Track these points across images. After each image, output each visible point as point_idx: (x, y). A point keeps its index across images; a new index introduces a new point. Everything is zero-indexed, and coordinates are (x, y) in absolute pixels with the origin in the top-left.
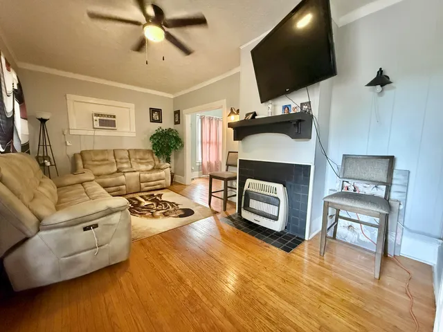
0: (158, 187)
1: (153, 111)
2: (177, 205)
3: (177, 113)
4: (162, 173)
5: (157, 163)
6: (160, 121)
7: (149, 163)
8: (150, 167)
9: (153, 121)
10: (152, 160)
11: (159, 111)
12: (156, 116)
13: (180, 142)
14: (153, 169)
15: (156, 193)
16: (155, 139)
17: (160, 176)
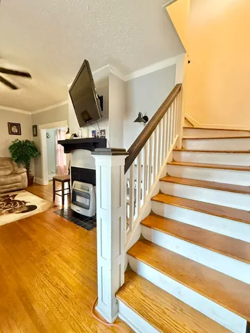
0: (15, 188)
1: (11, 125)
2: (25, 203)
3: (35, 127)
4: (19, 177)
5: (16, 168)
6: (19, 133)
7: (8, 169)
8: (9, 172)
9: (11, 133)
10: (11, 166)
11: (18, 126)
12: (14, 129)
13: (37, 151)
14: (12, 173)
15: (11, 194)
16: (13, 149)
17: (16, 179)
